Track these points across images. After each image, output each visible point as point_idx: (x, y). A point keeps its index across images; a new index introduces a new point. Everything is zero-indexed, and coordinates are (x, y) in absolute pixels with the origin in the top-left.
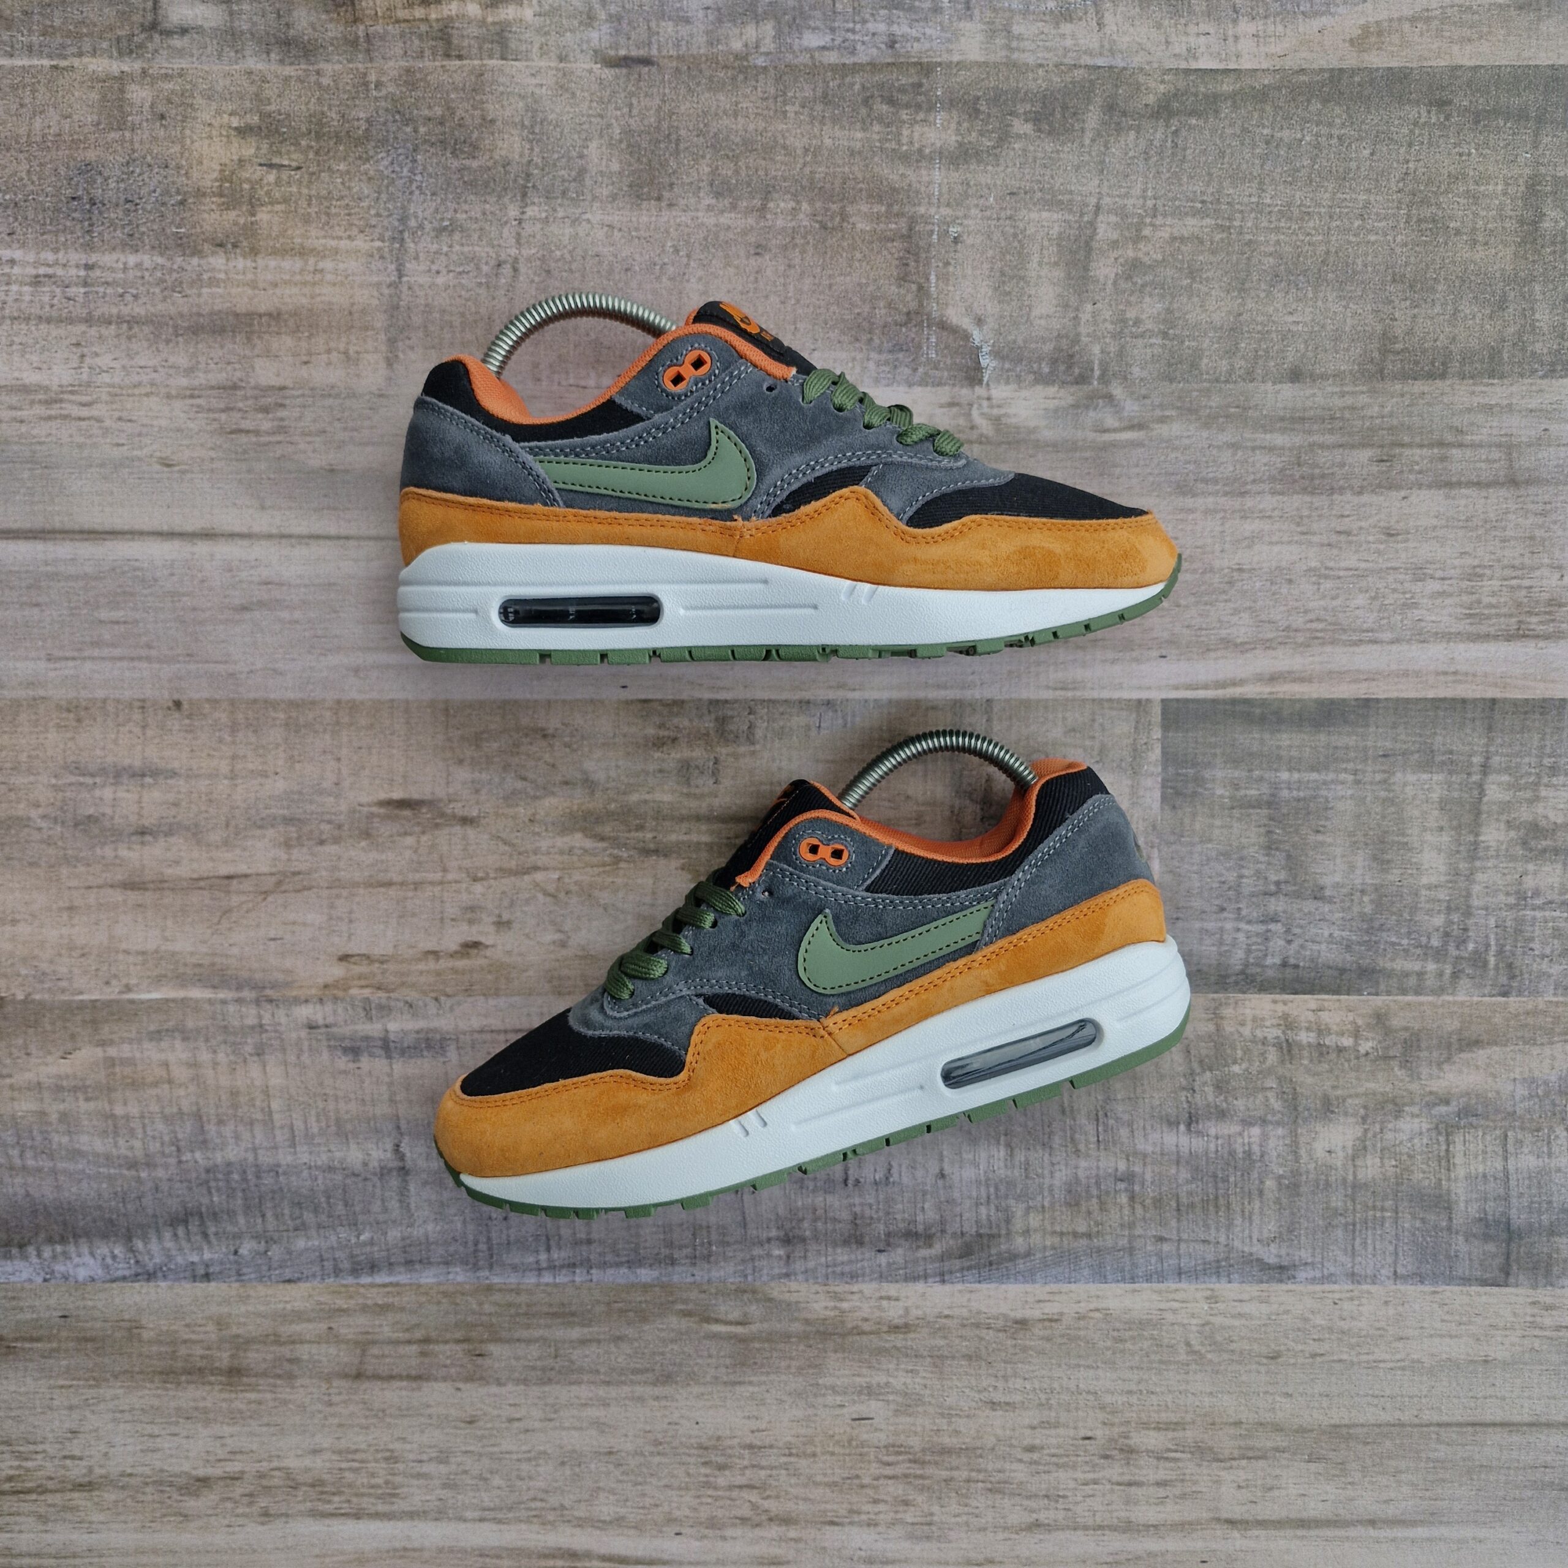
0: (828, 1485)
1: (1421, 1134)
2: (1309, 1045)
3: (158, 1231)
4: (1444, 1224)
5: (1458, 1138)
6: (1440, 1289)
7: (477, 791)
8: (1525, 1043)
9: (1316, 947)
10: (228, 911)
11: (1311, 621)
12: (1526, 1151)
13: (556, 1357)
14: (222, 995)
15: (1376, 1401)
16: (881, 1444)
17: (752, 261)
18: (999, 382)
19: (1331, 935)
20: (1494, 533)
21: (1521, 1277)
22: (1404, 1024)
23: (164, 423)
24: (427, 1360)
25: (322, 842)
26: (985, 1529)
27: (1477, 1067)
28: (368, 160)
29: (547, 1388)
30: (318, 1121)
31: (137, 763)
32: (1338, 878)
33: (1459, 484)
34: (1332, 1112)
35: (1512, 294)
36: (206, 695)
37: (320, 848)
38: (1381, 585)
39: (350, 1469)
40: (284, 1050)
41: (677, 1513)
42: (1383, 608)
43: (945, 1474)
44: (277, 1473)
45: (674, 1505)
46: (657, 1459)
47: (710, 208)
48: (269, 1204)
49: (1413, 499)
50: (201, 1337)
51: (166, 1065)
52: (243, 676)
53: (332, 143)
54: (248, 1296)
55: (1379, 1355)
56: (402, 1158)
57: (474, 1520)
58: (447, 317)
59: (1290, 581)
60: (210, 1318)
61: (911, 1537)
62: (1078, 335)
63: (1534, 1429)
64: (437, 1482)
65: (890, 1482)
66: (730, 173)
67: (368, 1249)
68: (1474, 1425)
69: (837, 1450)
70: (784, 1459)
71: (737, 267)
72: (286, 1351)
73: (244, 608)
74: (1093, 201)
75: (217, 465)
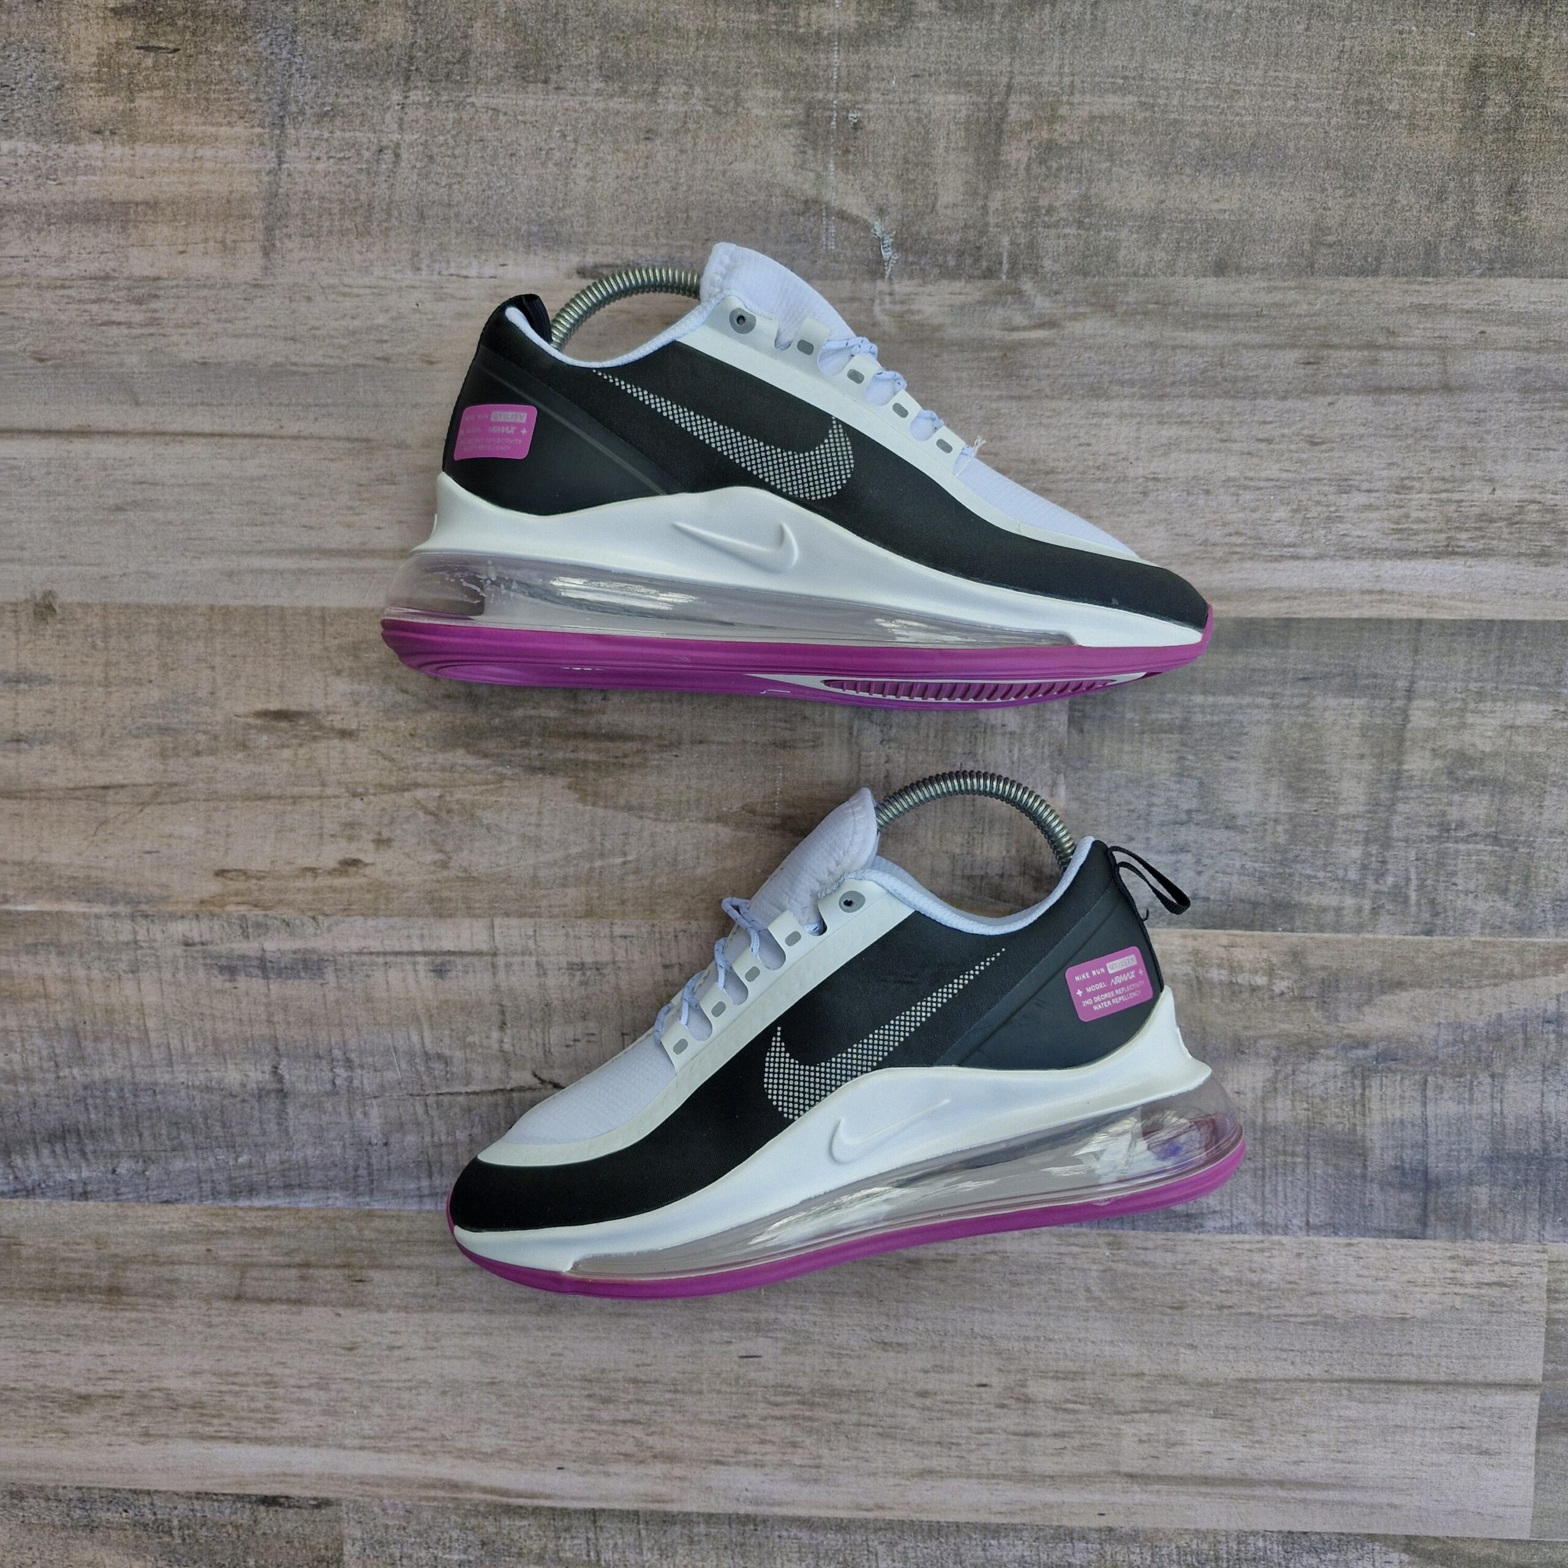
0: (713, 1423)
1: (1335, 1077)
2: (1221, 983)
3: (36, 1147)
4: (1358, 1171)
5: (1375, 1082)
6: (1355, 1241)
7: (356, 703)
8: (1452, 986)
9: (1226, 879)
10: (105, 822)
11: (1230, 535)
12: (1446, 1096)
13: (438, 1284)
14: (99, 908)
15: (1284, 1355)
16: (771, 1383)
17: (642, 146)
18: (902, 277)
19: (1243, 866)
20: (1424, 443)
21: (1439, 1229)
22: (1321, 962)
23: (35, 315)
24: (307, 1285)
25: (198, 754)
26: (875, 1474)
27: (1400, 1011)
28: (245, 40)
29: (427, 1316)
30: (195, 1040)
31: (12, 670)
32: (1250, 807)
33: (1389, 390)
34: (1243, 1053)
35: (1452, 184)
36: (77, 598)
37: (196, 759)
38: (1303, 496)
39: (230, 1392)
40: (159, 968)
41: (558, 1447)
42: (1305, 521)
43: (834, 1417)
44: (157, 1394)
45: (557, 1438)
46: (541, 1390)
47: (598, 93)
48: (147, 1124)
49: (1340, 405)
50: (80, 1255)
51: (42, 979)
52: (117, 579)
53: (209, 22)
54: (126, 1216)
55: (1291, 1307)
56: (280, 1080)
57: (354, 1448)
58: (326, 205)
59: (1208, 492)
60: (88, 1236)
61: (798, 1479)
62: (987, 224)
63: (1450, 1388)
64: (317, 1408)
65: (778, 1423)
66: (619, 56)
67: (247, 1171)
68: (1387, 1382)
69: (724, 1388)
70: (668, 1396)
71: (626, 152)
72: (165, 1272)
73: (119, 509)
74: (1004, 80)
75: (91, 358)
